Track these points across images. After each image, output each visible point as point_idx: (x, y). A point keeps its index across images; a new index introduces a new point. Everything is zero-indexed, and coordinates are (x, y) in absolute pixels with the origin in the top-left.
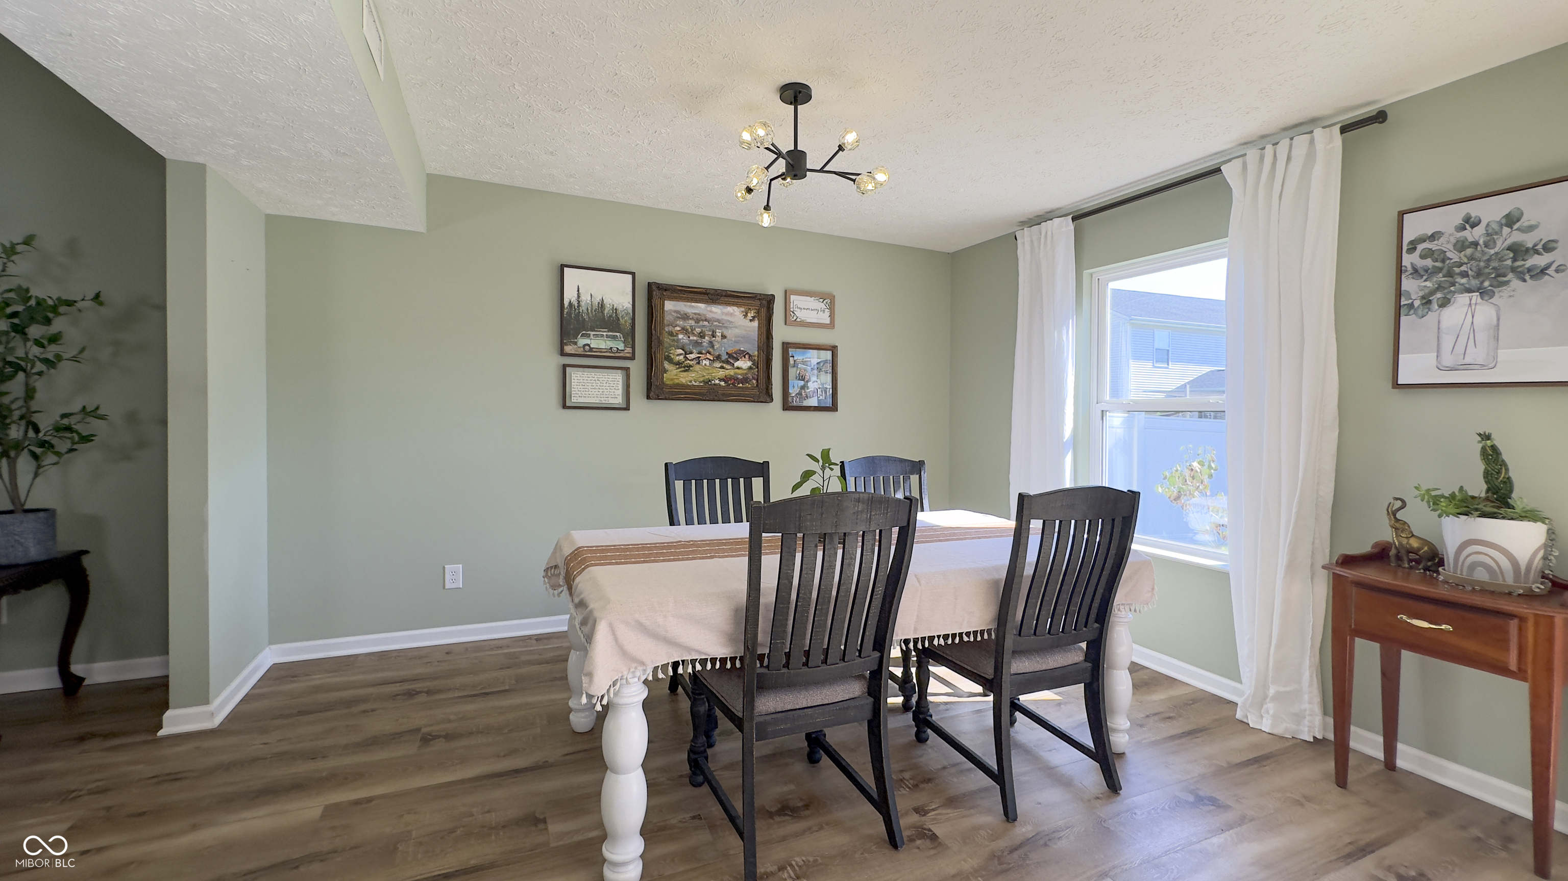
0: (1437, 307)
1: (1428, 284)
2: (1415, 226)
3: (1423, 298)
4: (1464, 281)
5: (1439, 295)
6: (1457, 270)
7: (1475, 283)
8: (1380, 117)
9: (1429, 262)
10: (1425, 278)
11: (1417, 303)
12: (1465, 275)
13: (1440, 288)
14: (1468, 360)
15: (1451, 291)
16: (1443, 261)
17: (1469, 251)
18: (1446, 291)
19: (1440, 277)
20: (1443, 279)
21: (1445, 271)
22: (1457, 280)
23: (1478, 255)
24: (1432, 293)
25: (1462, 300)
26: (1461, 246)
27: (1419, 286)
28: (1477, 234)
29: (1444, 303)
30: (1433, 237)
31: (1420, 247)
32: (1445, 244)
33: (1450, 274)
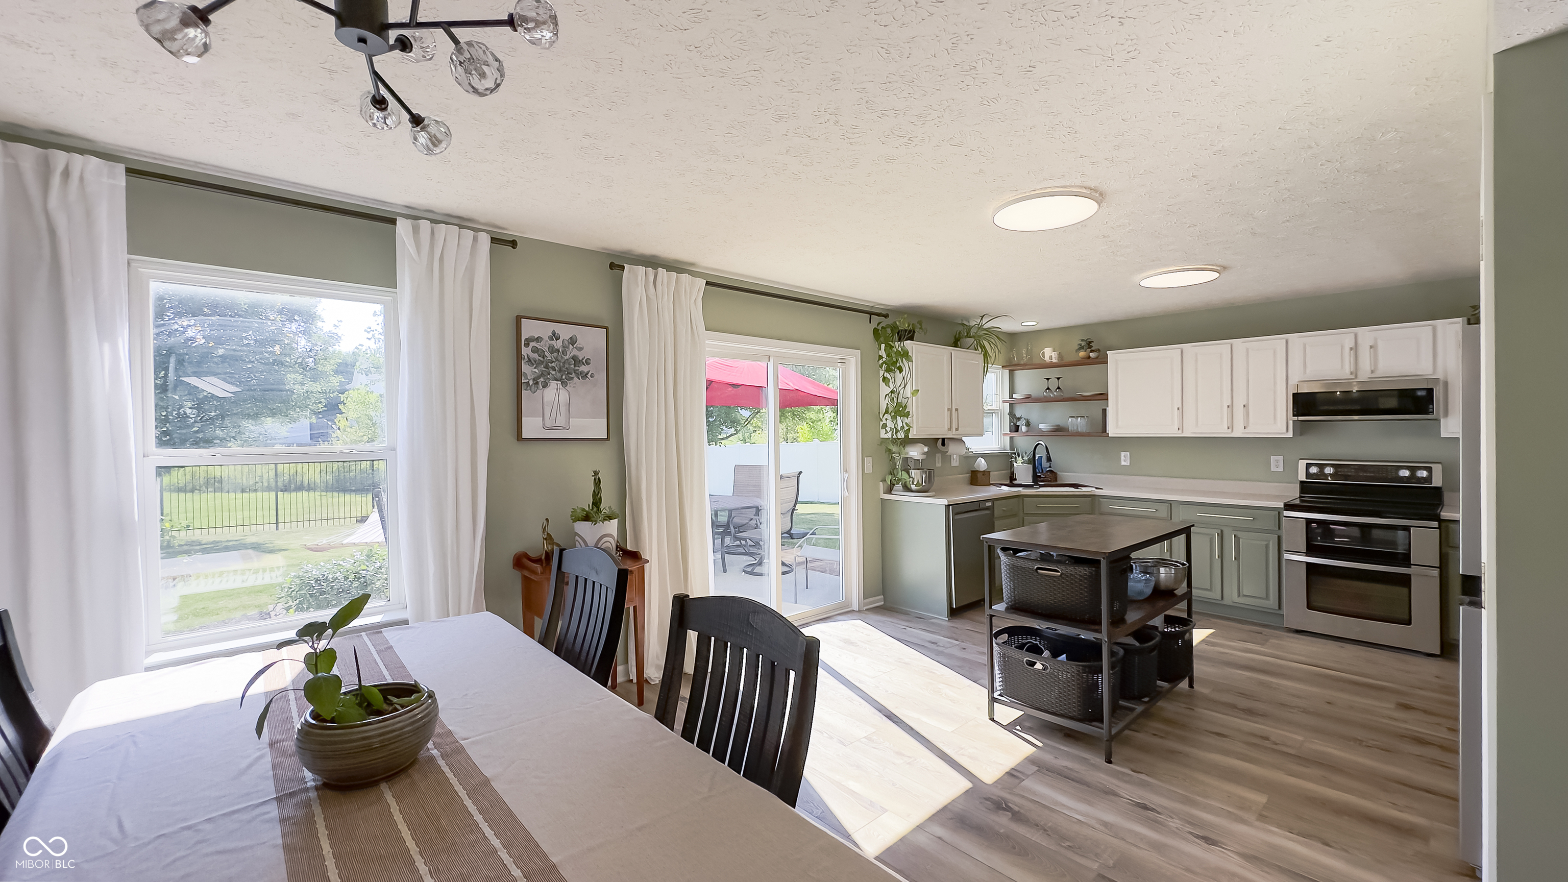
0: (541, 387)
1: (536, 370)
2: (529, 329)
3: (534, 380)
4: (554, 373)
5: (542, 379)
6: (550, 365)
7: (559, 375)
8: (513, 244)
9: (536, 356)
10: (535, 366)
11: (531, 383)
12: (555, 370)
13: (542, 375)
14: (557, 424)
15: (548, 378)
16: (544, 358)
17: (555, 354)
18: (546, 377)
19: (541, 368)
20: (544, 369)
21: (544, 364)
22: (551, 371)
23: (559, 358)
24: (539, 377)
25: (553, 384)
26: (552, 350)
27: (532, 371)
28: (558, 344)
29: (545, 385)
30: (537, 339)
31: (532, 344)
32: (543, 346)
33: (547, 367)
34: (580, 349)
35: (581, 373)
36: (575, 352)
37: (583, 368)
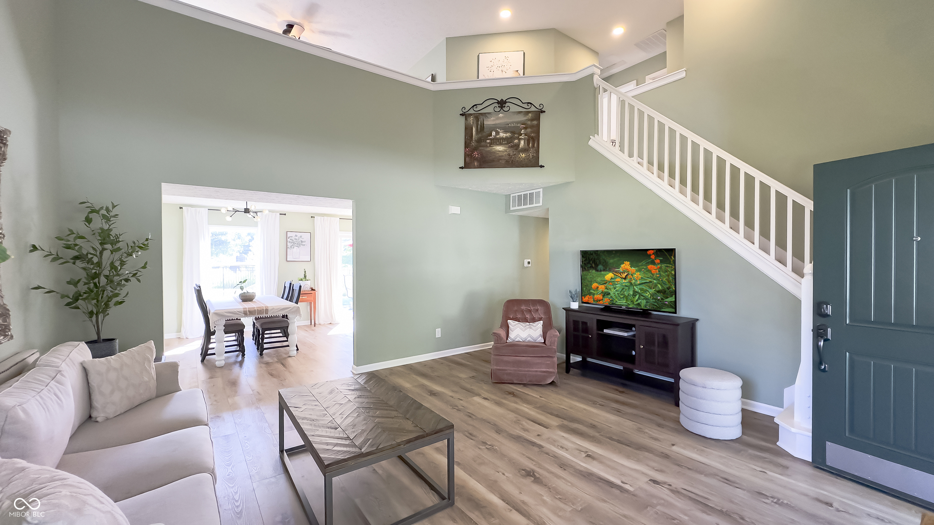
2: (289, 234)
4: (296, 245)
5: (292, 246)
6: (295, 243)
7: (298, 245)
8: (285, 214)
9: (291, 241)
11: (290, 247)
12: (296, 244)
14: (297, 257)
16: (293, 241)
17: (296, 240)
18: (294, 246)
19: (293, 244)
23: (298, 241)
25: (296, 247)
26: (295, 239)
27: (290, 244)
28: (297, 238)
29: (294, 248)
30: (291, 237)
31: (290, 238)
32: (293, 238)
34: (303, 238)
35: (303, 244)
36: (302, 240)
37: (304, 243)
